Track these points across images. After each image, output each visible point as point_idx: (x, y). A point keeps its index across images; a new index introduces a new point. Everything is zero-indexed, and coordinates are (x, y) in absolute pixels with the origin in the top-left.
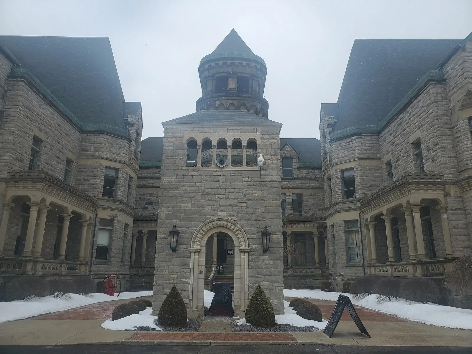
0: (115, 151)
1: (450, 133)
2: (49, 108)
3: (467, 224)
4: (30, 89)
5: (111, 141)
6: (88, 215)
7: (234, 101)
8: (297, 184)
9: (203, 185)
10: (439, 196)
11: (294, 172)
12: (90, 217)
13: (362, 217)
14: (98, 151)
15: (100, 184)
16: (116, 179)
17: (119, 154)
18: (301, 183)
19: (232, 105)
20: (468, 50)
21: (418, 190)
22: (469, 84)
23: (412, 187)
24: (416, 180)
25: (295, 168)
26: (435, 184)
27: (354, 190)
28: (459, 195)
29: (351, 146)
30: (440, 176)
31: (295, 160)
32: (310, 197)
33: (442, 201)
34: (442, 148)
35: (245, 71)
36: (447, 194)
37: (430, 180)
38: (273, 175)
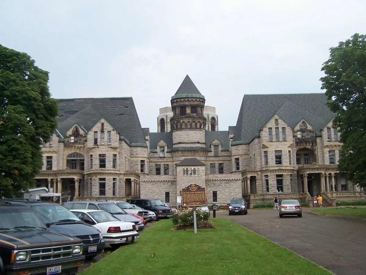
0: (142, 153)
1: (260, 155)
3: (262, 184)
4: (124, 142)
5: (141, 150)
8: (221, 159)
9: (186, 180)
10: (256, 175)
11: (220, 153)
14: (138, 154)
15: (139, 167)
16: (144, 164)
17: (145, 154)
18: (223, 158)
19: (188, 122)
20: (264, 130)
21: (250, 173)
22: (263, 142)
23: (248, 173)
24: (248, 171)
25: (220, 151)
26: (254, 172)
27: (239, 167)
28: (261, 175)
29: (238, 149)
30: (256, 169)
31: (220, 147)
32: (227, 165)
33: (257, 177)
34: (258, 160)
35: (194, 104)
36: (258, 175)
37: (253, 170)
38: (203, 177)
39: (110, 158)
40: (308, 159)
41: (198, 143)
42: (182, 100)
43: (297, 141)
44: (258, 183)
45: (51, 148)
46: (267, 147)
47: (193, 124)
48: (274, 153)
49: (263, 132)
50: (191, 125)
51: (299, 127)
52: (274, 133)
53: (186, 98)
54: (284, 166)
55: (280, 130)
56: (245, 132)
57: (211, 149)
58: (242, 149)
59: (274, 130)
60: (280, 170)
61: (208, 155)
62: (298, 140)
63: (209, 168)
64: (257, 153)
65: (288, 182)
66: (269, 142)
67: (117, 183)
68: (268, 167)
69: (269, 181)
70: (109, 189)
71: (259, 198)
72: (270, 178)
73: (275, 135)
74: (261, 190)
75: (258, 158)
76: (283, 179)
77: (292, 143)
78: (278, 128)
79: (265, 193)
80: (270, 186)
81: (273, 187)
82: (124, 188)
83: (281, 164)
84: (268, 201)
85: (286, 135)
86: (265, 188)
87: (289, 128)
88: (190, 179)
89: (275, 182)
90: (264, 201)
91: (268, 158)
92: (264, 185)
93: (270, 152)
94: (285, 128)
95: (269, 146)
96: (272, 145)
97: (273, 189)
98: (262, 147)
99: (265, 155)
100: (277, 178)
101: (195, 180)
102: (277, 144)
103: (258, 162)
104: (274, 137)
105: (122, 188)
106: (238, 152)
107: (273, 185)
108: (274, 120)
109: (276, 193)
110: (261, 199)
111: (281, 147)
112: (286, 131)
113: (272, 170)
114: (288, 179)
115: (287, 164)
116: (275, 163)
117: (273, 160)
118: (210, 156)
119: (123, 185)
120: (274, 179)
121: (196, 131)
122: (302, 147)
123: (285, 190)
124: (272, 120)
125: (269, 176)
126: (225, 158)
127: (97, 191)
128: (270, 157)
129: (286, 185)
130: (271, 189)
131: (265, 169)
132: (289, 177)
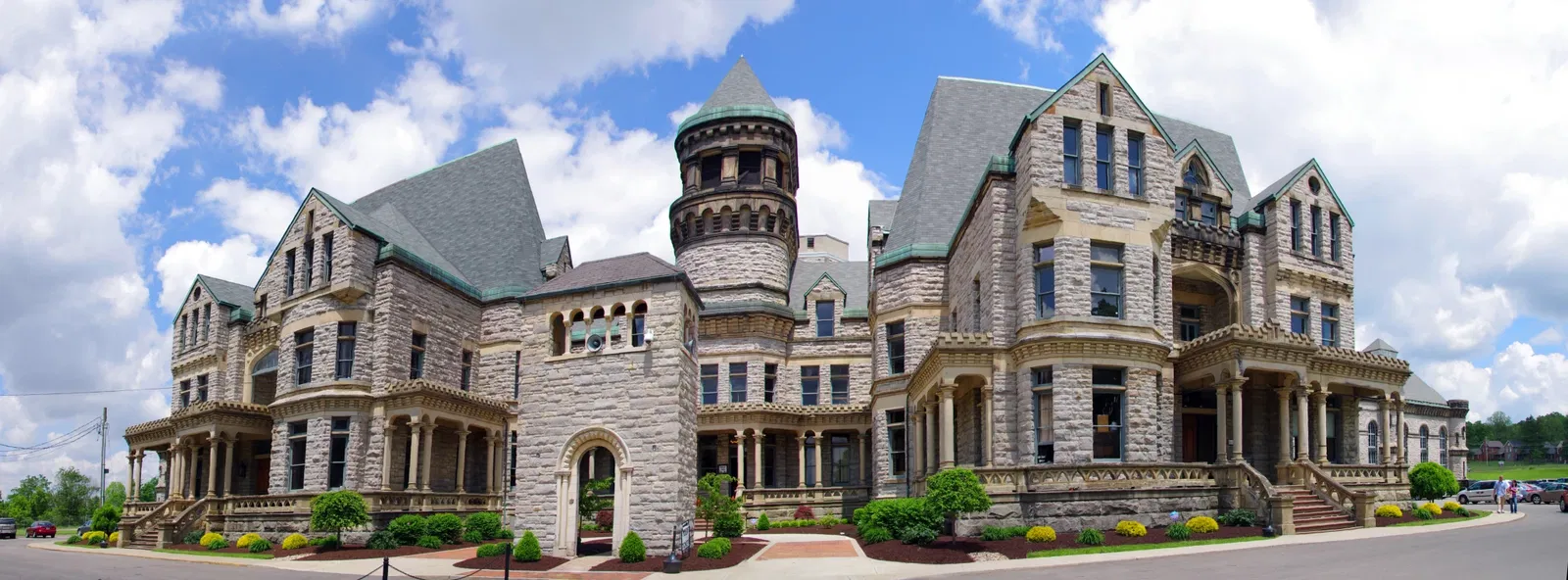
1: (1012, 267)
2: (430, 286)
3: (1017, 414)
4: (401, 271)
6: (494, 428)
7: (729, 201)
8: (841, 348)
9: (570, 380)
10: (984, 372)
11: (837, 326)
12: (497, 431)
13: (911, 405)
18: (847, 347)
19: (727, 208)
20: (1040, 128)
21: (953, 361)
22: (1034, 188)
23: (944, 357)
24: (950, 347)
25: (837, 319)
26: (978, 352)
27: (903, 360)
28: (1013, 371)
29: (902, 280)
30: (989, 339)
31: (838, 305)
32: (861, 369)
33: (989, 380)
34: (996, 292)
35: (751, 142)
36: (994, 369)
37: (971, 346)
38: (669, 357)
40: (1191, 328)
41: (758, 286)
42: (710, 131)
43: (1176, 230)
44: (996, 410)
46: (1056, 220)
47: (744, 215)
48: (1087, 249)
49: (1034, 134)
50: (734, 222)
52: (1089, 152)
53: (721, 121)
54: (1135, 324)
55: (1121, 141)
56: (934, 213)
57: (805, 315)
59: (1089, 135)
60: (1112, 346)
61: (796, 335)
63: (797, 382)
64: (997, 255)
65: (1147, 411)
66: (1064, 190)
67: (350, 438)
68: (1055, 326)
69: (1054, 401)
70: (316, 461)
71: (1006, 486)
72: (1064, 383)
73: (1093, 159)
74: (1007, 450)
75: (997, 284)
76: (1124, 391)
77: (1166, 221)
78: (1112, 128)
79: (1031, 461)
80: (1060, 429)
81: (1076, 428)
82: (383, 455)
83: (1117, 316)
84: (1059, 504)
85: (1146, 174)
86: (1031, 438)
87: (1160, 138)
88: (588, 374)
89: (1085, 403)
90: (1033, 502)
91: (1056, 277)
92: (1028, 420)
93: (1067, 245)
94: (1142, 135)
95: (1063, 215)
96: (1078, 210)
97: (1073, 444)
98: (1021, 220)
99: (1039, 261)
100: (1098, 386)
101: (618, 379)
102: (1105, 209)
103: (997, 303)
104: (1090, 170)
105: (376, 455)
106: (903, 296)
107: (1076, 422)
108: (1093, 85)
109: (1090, 461)
110: (1019, 491)
111: (1120, 227)
112: (1148, 150)
113: (1076, 339)
114: (1147, 396)
115: (1145, 319)
116: (1087, 305)
117: (1082, 288)
118: (803, 341)
119: (380, 444)
120: (1080, 390)
121: (754, 245)
122: (1188, 264)
123: (1132, 450)
124: (1082, 84)
125: (1054, 373)
126: (855, 347)
127: (281, 472)
128: (1068, 269)
129: (1136, 425)
130: (1065, 440)
131: (1037, 335)
132: (1149, 384)
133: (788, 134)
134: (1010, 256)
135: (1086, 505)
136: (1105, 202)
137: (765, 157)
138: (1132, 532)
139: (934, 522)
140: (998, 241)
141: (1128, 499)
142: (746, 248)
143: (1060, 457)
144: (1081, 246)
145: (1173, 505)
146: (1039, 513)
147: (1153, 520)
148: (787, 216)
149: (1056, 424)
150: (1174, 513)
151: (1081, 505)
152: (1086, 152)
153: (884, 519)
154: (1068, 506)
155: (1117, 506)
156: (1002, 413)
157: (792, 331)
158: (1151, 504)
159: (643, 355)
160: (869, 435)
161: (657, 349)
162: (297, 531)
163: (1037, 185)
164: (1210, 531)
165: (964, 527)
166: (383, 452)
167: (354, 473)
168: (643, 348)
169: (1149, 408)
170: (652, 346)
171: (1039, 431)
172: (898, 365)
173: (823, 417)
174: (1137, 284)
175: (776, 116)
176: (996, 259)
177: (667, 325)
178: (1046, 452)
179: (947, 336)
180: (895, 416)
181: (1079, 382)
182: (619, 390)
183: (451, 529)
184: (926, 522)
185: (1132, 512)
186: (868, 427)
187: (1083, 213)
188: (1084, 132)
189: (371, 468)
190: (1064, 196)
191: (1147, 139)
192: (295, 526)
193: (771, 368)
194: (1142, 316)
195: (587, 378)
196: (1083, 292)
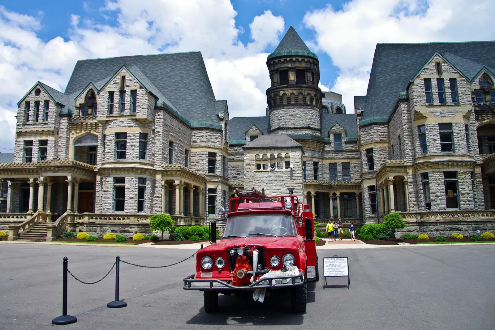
0: (213, 140)
1: (411, 135)
3: (417, 191)
5: (210, 134)
6: (202, 187)
7: (293, 91)
8: (345, 155)
9: (264, 179)
10: (404, 175)
11: (343, 145)
12: (203, 188)
13: (378, 184)
14: (204, 142)
15: (205, 164)
16: (216, 160)
17: (216, 142)
18: (348, 154)
19: (292, 94)
20: (415, 84)
21: (392, 171)
22: (415, 107)
23: (388, 169)
24: (390, 165)
25: (343, 142)
26: (401, 167)
27: (373, 164)
28: (414, 174)
29: (371, 132)
30: (405, 162)
31: (343, 136)
32: (355, 165)
33: (406, 177)
34: (406, 144)
35: (301, 66)
36: (407, 173)
37: (398, 165)
38: (298, 173)
39: (134, 139)
41: (309, 128)
42: (282, 60)
43: (477, 109)
44: (409, 189)
45: (46, 126)
46: (424, 117)
47: (300, 97)
48: (437, 127)
49: (413, 87)
50: (296, 99)
51: (477, 83)
52: (435, 90)
54: (459, 154)
55: (447, 83)
56: (381, 103)
57: (329, 140)
58: (377, 132)
59: (434, 83)
60: (450, 164)
61: (326, 149)
62: (479, 108)
63: (327, 170)
64: (405, 130)
65: (468, 188)
66: (426, 106)
67: (147, 188)
68: (428, 157)
69: (430, 186)
70: (131, 198)
71: (413, 220)
72: (433, 179)
73: (437, 92)
74: (415, 205)
75: (407, 141)
76: (457, 180)
77: (469, 111)
78: (443, 79)
79: (424, 210)
80: (433, 196)
81: (439, 197)
82: (162, 198)
83: (452, 151)
84: (432, 227)
85: (459, 94)
86: (422, 201)
87: (463, 78)
88: (270, 177)
89: (442, 186)
90: (422, 226)
91: (427, 139)
92: (421, 193)
93: (430, 126)
94: (455, 79)
95: (427, 115)
96: (433, 113)
97: (438, 202)
98: (413, 117)
99: (420, 132)
100: (446, 180)
101: (281, 180)
102: (443, 111)
103: (406, 148)
104: (436, 97)
105: (159, 197)
106: (371, 138)
107: (439, 194)
108: (434, 64)
109: (445, 209)
110: (418, 222)
111: (449, 116)
112: (458, 84)
113: (435, 162)
114: (467, 182)
115: (463, 151)
116: (439, 148)
117: (437, 142)
118: (329, 152)
119: (160, 192)
120: (439, 182)
121: (305, 110)
122: (485, 121)
123: (462, 205)
124: (429, 64)
125: (429, 175)
126: (352, 154)
127: (110, 202)
128: (431, 135)
129: (463, 194)
130: (435, 201)
131: (422, 161)
132: (468, 177)
133: (315, 62)
134: (410, 130)
135: (442, 227)
136: (443, 108)
137: (307, 72)
138: (457, 237)
139: (388, 233)
140: (405, 125)
141: (458, 225)
142: (302, 111)
143: (434, 208)
144: (435, 126)
145: (478, 227)
146: (425, 230)
147: (469, 233)
148: (318, 97)
149: (431, 195)
150: (478, 231)
151: (440, 227)
152: (433, 90)
153: (369, 231)
154: (435, 227)
155: (454, 228)
156: (411, 190)
157: (324, 147)
158: (468, 227)
159: (290, 172)
160: (361, 195)
161: (294, 171)
162: (132, 232)
163: (416, 106)
164: (490, 238)
165: (398, 235)
166: (162, 196)
167: (149, 205)
168: (289, 170)
169: (468, 187)
170: (292, 169)
171: (426, 198)
172: (371, 167)
173: (340, 187)
174: (458, 138)
175: (310, 55)
176: (405, 131)
177: (297, 162)
178: (428, 206)
179: (389, 161)
180: (371, 188)
181: (439, 178)
182: (282, 184)
183: (200, 233)
184: (384, 233)
185: (461, 230)
186: (360, 191)
187: (435, 114)
188: (432, 83)
189: (156, 203)
190: (427, 108)
191: (457, 80)
192: (130, 230)
193: (316, 164)
194: (462, 150)
195: (270, 179)
196: (437, 143)
